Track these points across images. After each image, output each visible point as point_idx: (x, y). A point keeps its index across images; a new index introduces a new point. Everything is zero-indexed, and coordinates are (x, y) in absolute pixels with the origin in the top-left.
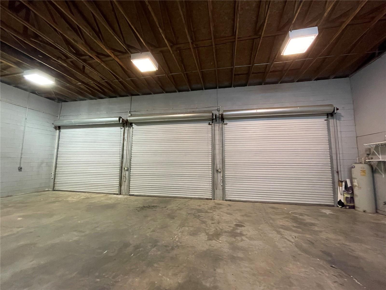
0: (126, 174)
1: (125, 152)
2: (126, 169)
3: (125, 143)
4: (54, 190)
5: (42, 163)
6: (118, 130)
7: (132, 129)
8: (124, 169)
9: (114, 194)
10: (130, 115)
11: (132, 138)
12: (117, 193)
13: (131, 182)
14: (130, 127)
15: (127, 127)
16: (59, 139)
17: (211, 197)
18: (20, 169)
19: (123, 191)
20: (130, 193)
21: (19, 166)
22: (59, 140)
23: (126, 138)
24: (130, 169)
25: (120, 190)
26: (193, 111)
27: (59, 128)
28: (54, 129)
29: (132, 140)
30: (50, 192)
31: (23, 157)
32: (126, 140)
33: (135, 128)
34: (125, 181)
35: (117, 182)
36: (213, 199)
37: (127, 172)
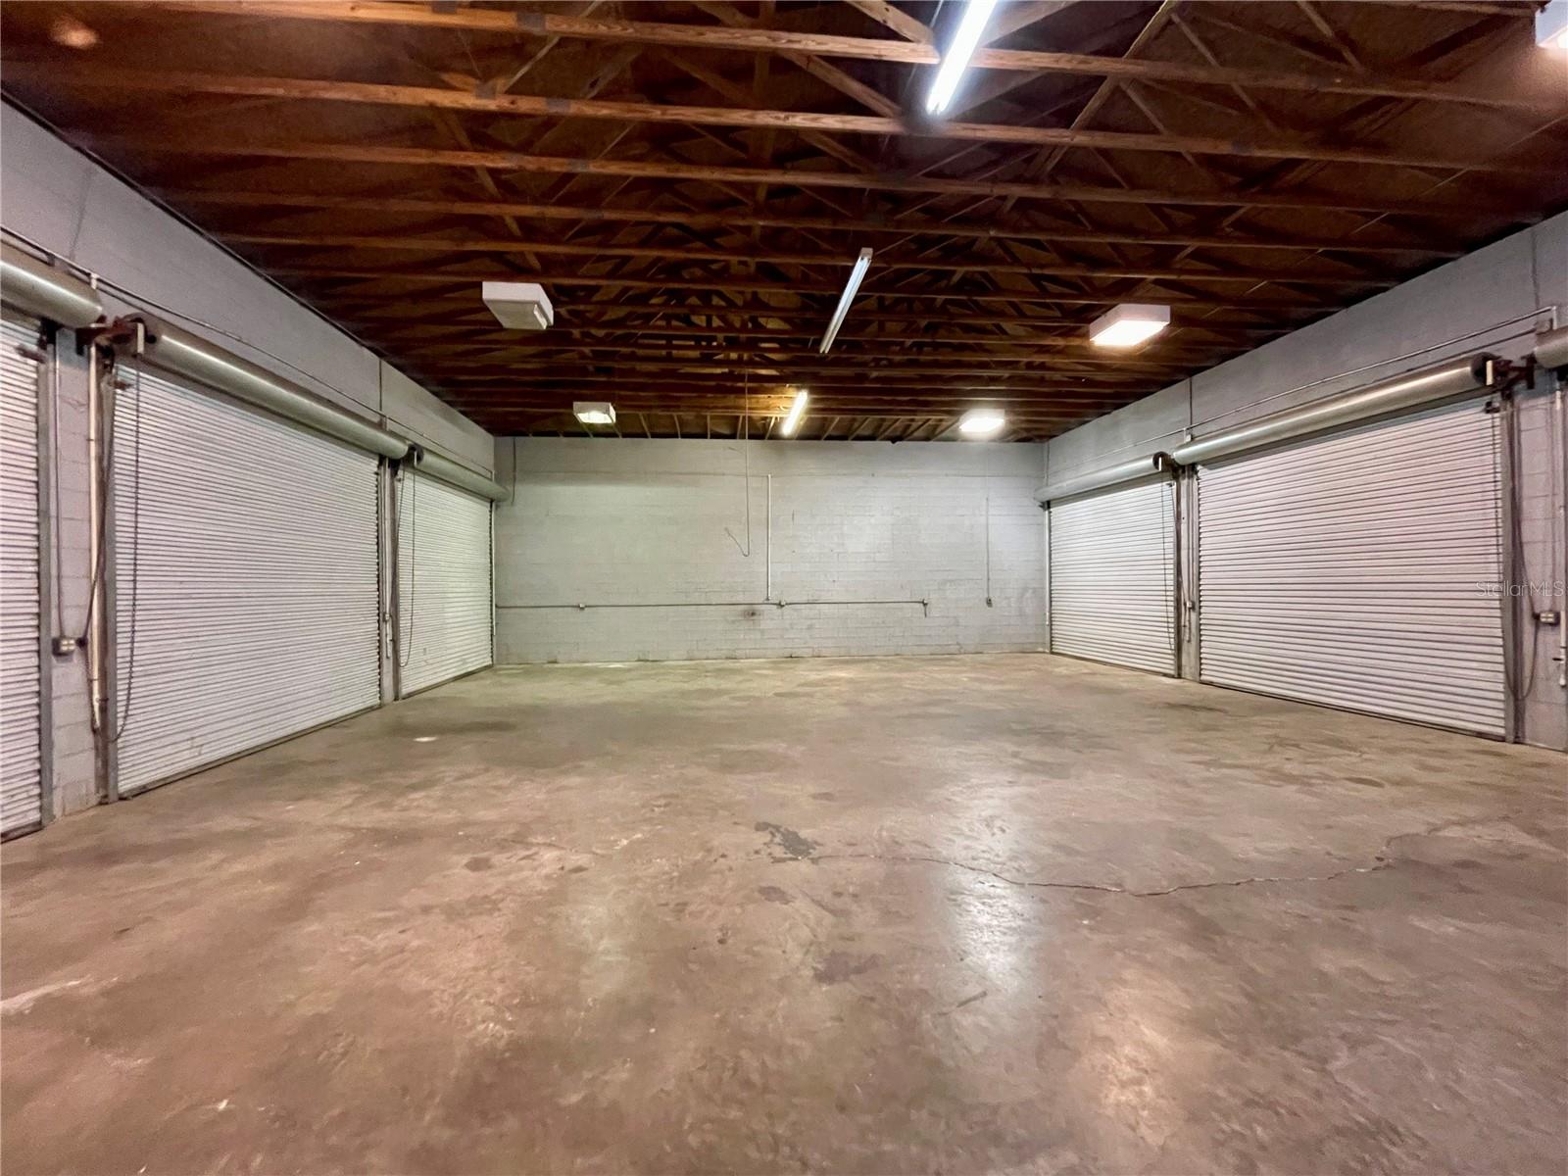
0: (1189, 621)
1: (1184, 553)
2: (1188, 605)
3: (1184, 527)
4: (1052, 653)
5: (1025, 589)
6: (1161, 492)
7: (1196, 482)
8: (1185, 604)
9: (1165, 675)
10: (1188, 438)
11: (1199, 512)
12: (1172, 672)
13: (1203, 644)
14: (1190, 477)
15: (1184, 478)
16: (1050, 531)
17: (1502, 731)
18: (989, 602)
19: (1187, 671)
20: (1203, 678)
21: (986, 596)
22: (1050, 536)
23: (1184, 514)
24: (1200, 607)
25: (1179, 667)
26: (1409, 371)
27: (1047, 505)
28: (1040, 509)
29: (1199, 517)
30: (1046, 655)
31: (991, 577)
32: (1186, 518)
33: (1206, 478)
34: (1189, 641)
35: (1167, 642)
36: (1511, 738)
37: (1194, 616)
